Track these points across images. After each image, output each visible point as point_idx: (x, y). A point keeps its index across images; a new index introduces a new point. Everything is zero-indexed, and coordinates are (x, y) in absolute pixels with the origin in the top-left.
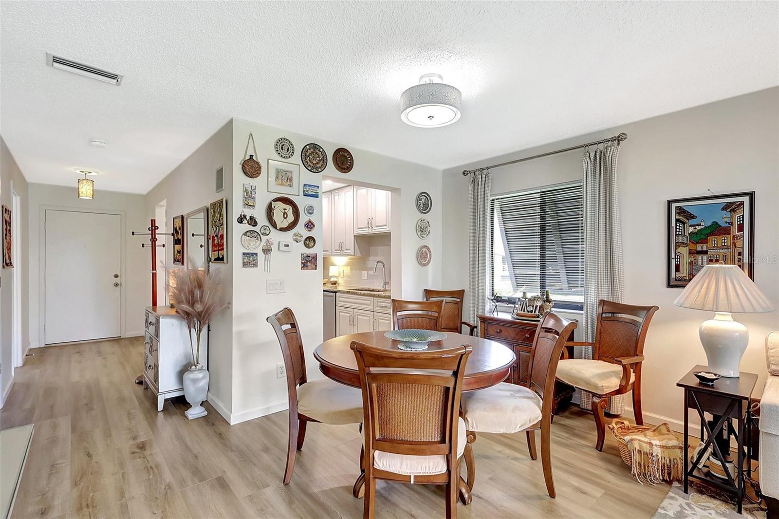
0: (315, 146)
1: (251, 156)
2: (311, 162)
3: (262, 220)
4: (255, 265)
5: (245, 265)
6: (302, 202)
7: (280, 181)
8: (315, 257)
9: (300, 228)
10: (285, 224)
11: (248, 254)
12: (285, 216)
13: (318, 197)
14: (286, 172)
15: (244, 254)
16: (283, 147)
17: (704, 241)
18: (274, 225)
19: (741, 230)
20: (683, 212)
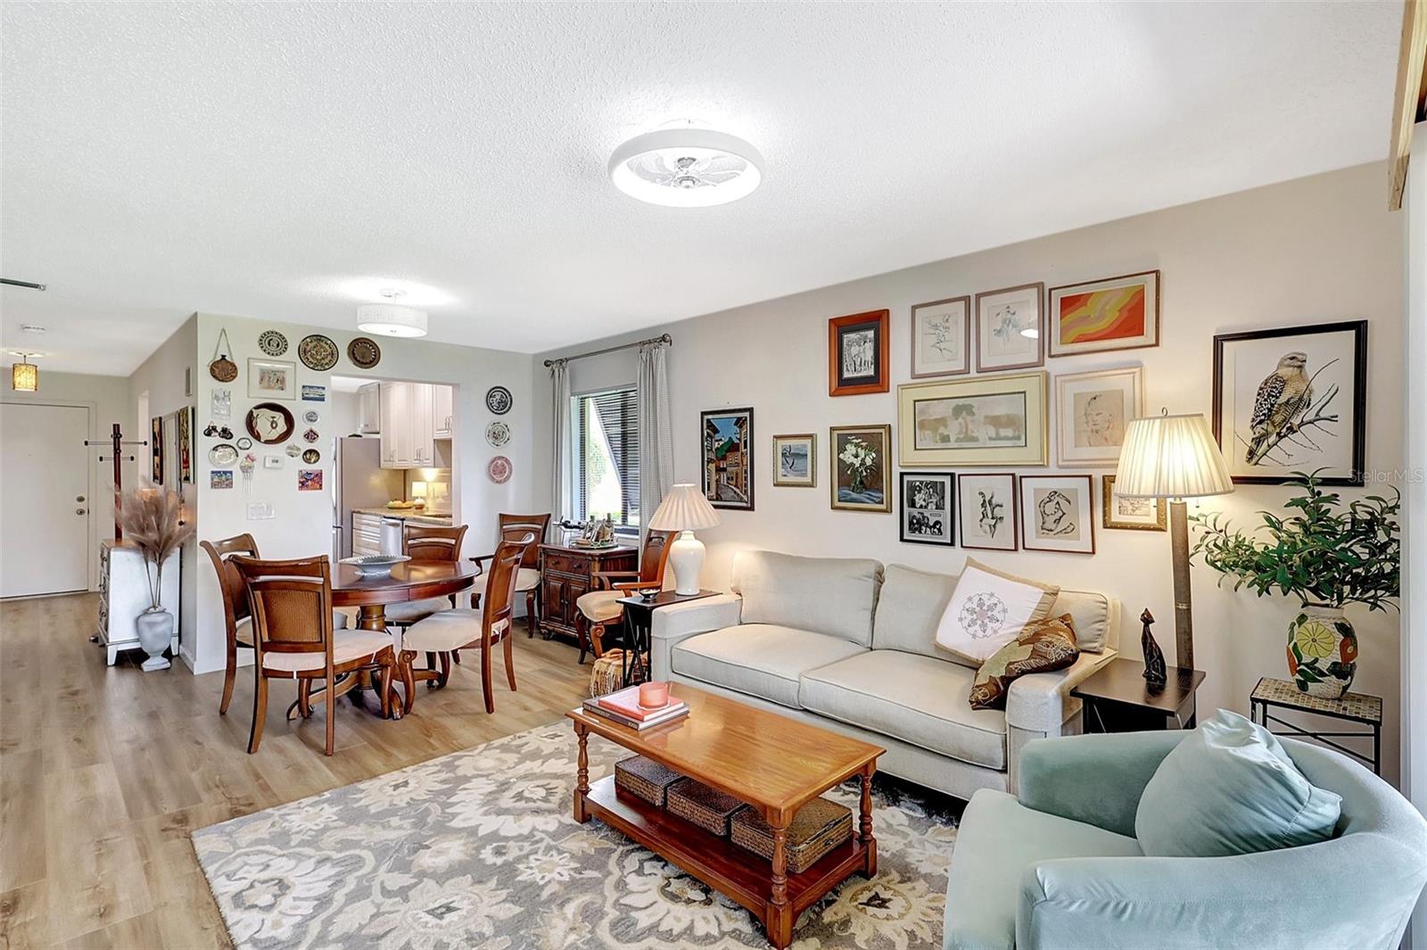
0: (319, 338)
1: (224, 357)
2: (313, 358)
3: (239, 430)
4: (230, 485)
5: (214, 485)
6: (298, 409)
7: (265, 383)
8: (319, 475)
9: (297, 438)
10: (274, 435)
11: (219, 472)
12: (274, 425)
13: (323, 400)
14: (275, 372)
15: (213, 472)
16: (272, 342)
17: (724, 458)
18: (258, 437)
19: (745, 447)
20: (710, 425)
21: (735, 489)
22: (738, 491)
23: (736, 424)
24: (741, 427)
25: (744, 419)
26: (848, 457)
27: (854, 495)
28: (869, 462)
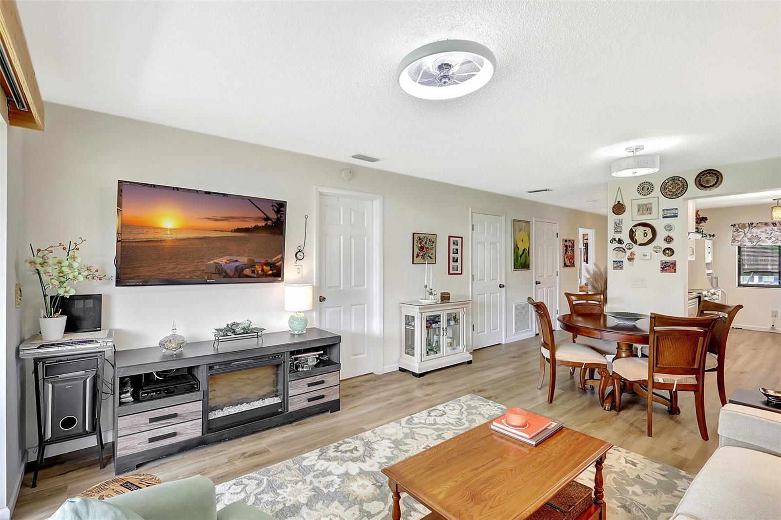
0: (674, 178)
1: (619, 202)
2: (670, 191)
3: (627, 240)
4: (621, 268)
5: (615, 268)
6: (659, 224)
7: (641, 211)
8: (674, 264)
9: (659, 241)
10: (646, 240)
11: (617, 261)
12: (646, 235)
13: (677, 216)
14: (646, 205)
15: (614, 261)
16: (645, 188)
18: (635, 242)
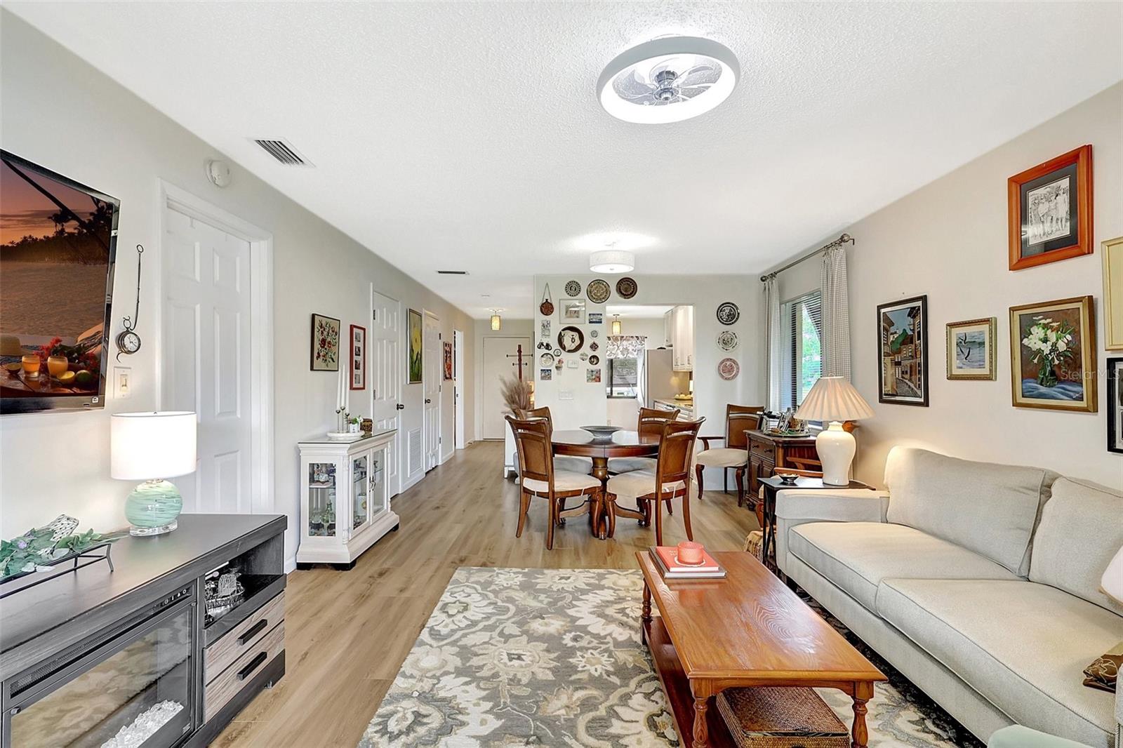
0: (599, 281)
1: (547, 300)
2: (595, 295)
3: (555, 345)
4: (550, 378)
5: (542, 378)
6: (586, 329)
7: (569, 315)
8: (598, 372)
9: (586, 349)
10: (573, 346)
11: (545, 370)
12: (573, 340)
13: (601, 322)
14: (573, 307)
15: (542, 370)
16: (572, 288)
17: (899, 351)
18: (564, 348)
19: (919, 339)
20: (887, 318)
21: (909, 383)
22: (912, 385)
23: (909, 315)
24: (914, 317)
25: (918, 309)
26: (1034, 342)
27: (1043, 389)
28: (1062, 346)
